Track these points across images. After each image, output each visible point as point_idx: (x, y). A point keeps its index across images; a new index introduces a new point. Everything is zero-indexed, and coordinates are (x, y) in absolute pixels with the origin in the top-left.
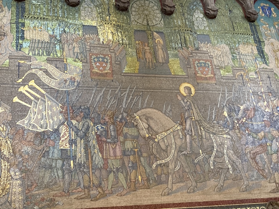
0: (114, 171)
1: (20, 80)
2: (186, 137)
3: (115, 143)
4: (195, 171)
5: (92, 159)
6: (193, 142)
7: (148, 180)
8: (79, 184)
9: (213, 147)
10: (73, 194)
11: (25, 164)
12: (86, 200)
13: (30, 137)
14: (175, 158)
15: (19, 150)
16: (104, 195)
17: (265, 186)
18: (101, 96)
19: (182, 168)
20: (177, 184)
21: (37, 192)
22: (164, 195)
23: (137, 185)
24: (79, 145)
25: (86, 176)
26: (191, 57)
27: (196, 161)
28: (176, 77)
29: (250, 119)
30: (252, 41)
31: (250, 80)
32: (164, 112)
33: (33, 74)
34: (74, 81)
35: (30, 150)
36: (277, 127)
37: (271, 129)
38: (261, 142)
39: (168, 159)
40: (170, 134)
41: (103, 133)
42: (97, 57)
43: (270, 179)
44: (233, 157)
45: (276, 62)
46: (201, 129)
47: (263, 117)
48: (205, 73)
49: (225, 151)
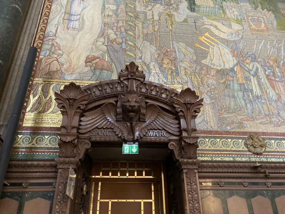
1: (198, 32)
3: (283, 81)
5: (267, 93)
10: (257, 119)
11: (212, 93)
13: (213, 73)
15: (206, 82)
18: (262, 46)
21: (227, 115)
24: (253, 81)
25: (264, 105)
33: (206, 28)
34: (239, 34)
35: (214, 82)
41: (271, 73)
42: (253, 19)
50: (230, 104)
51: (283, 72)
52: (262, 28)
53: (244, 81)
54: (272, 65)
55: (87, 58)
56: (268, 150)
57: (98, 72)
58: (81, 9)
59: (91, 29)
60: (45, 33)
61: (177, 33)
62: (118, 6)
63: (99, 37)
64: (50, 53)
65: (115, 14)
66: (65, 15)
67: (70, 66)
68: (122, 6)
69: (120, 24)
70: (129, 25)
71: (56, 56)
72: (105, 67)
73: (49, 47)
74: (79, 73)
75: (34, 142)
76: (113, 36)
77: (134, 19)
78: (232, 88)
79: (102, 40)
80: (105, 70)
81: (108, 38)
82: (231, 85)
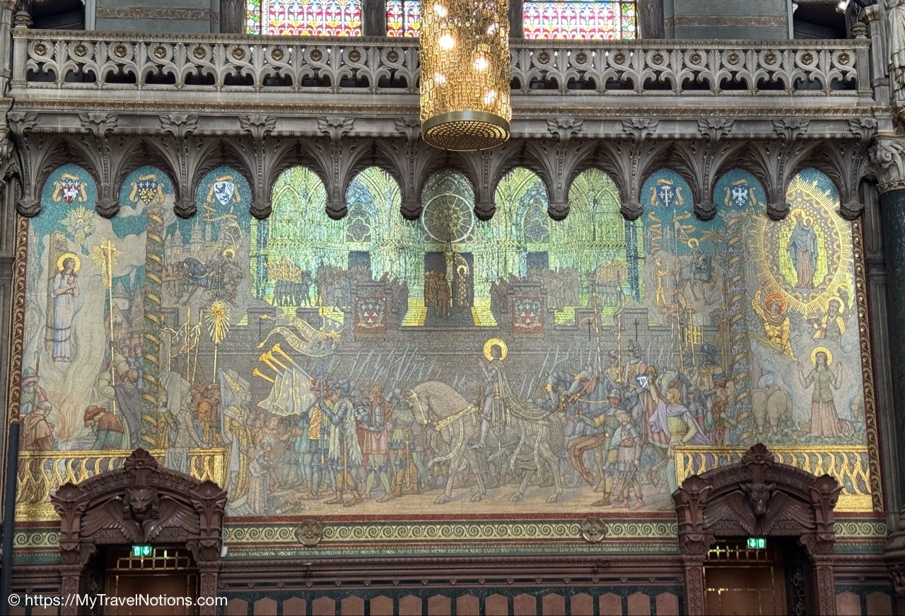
0: (375, 471)
1: (262, 345)
2: (481, 423)
3: (380, 432)
4: (486, 473)
5: (348, 454)
6: (491, 431)
7: (419, 483)
8: (330, 486)
9: (520, 438)
10: (323, 497)
11: (266, 458)
12: (339, 506)
13: (273, 423)
14: (461, 454)
15: (260, 441)
16: (359, 501)
17: (587, 497)
18: (366, 365)
19: (468, 467)
20: (460, 490)
21: (280, 493)
22: (439, 503)
23: (404, 489)
24: (332, 435)
25: (339, 475)
26: (510, 294)
27: (491, 458)
28: (480, 331)
29: (587, 395)
30: (621, 258)
31: (602, 330)
32: (454, 386)
33: (278, 335)
34: (332, 343)
35: (272, 441)
36: (628, 408)
37: (619, 411)
38: (596, 431)
39: (451, 455)
40: (458, 420)
41: (366, 418)
42: (366, 304)
43: (598, 487)
44: (547, 454)
45: (658, 296)
46: (505, 412)
47: (609, 391)
48: (528, 321)
49: (537, 445)
50: (288, 476)
51: (386, 415)
52: (377, 325)
53: (319, 436)
54: (372, 403)
55: (87, 412)
56: (326, 539)
57: (102, 435)
58: (71, 315)
59: (89, 357)
60: (21, 371)
61: (226, 351)
62: (131, 300)
63: (102, 371)
64: (33, 408)
65: (127, 318)
66: (46, 331)
67: (64, 428)
68: (139, 300)
69: (136, 341)
70: (150, 340)
71: (42, 412)
72: (113, 426)
73: (30, 397)
74: (77, 439)
75: (31, 541)
76: (124, 367)
77: (157, 328)
78: (297, 448)
79: (107, 375)
80: (112, 430)
81: (116, 371)
82: (297, 444)
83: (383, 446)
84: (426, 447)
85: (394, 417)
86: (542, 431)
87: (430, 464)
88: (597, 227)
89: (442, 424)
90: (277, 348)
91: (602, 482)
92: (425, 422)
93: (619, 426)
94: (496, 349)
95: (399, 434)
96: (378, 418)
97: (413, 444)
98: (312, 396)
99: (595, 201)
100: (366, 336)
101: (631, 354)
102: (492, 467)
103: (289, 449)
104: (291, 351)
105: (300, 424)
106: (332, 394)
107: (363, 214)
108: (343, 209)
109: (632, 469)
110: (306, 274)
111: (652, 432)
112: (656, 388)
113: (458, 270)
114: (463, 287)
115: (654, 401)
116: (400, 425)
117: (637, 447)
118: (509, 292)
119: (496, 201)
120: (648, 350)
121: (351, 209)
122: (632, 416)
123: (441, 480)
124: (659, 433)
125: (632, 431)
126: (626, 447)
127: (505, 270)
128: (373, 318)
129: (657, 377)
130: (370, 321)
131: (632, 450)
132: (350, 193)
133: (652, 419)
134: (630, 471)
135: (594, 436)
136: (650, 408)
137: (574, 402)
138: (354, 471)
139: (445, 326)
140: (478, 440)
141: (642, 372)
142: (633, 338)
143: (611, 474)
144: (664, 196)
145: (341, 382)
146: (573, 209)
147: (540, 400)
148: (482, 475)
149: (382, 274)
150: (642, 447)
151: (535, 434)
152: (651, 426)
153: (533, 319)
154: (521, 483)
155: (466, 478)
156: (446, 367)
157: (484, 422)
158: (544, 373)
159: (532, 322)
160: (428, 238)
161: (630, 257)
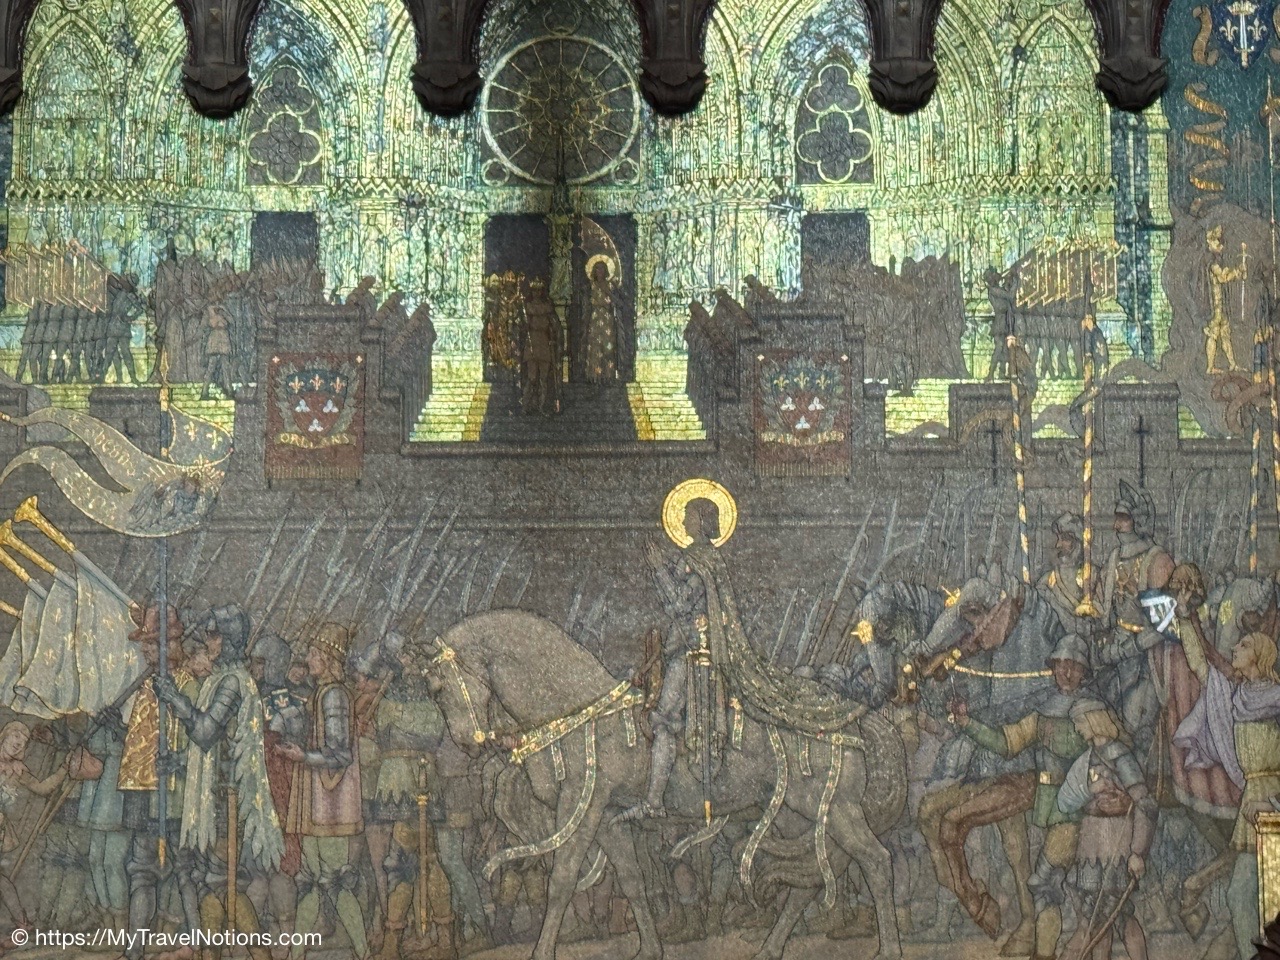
0: (321, 886)
2: (651, 740)
3: (339, 767)
4: (664, 896)
5: (240, 835)
6: (681, 766)
7: (456, 926)
13: (14, 740)
18: (301, 561)
19: (608, 878)
23: (409, 946)
24: (192, 777)
25: (212, 900)
26: (749, 340)
27: (680, 849)
28: (657, 455)
29: (980, 652)
30: (1100, 230)
31: (1035, 452)
32: (568, 626)
33: (32, 469)
34: (196, 495)
35: (10, 795)
36: (1112, 696)
37: (1082, 705)
38: (1009, 766)
39: (556, 840)
40: (581, 729)
41: (297, 725)
42: (304, 374)
43: (1012, 939)
44: (857, 837)
45: (1211, 344)
46: (728, 708)
47: (1054, 643)
48: (803, 424)
49: (824, 807)
50: (54, 902)
51: (358, 715)
52: (335, 440)
53: (153, 779)
54: (315, 679)
82: (84, 805)
83: (348, 813)
84: (478, 814)
85: (382, 723)
86: (841, 765)
87: (491, 867)
88: (1022, 132)
89: (531, 742)
90: (29, 510)
91: (1026, 927)
92: (479, 737)
93: (1084, 748)
94: (702, 514)
95: (396, 776)
96: (333, 725)
97: (441, 803)
98: (133, 657)
99: (1019, 52)
100: (301, 472)
101: (1125, 525)
102: (682, 878)
103: (58, 819)
104: (71, 520)
105: (97, 743)
106: (194, 652)
107: (299, 99)
108: (234, 85)
109: (1122, 885)
110: (120, 286)
111: (1186, 771)
112: (1201, 633)
113: (589, 268)
114: (601, 323)
115: (1193, 674)
116: (401, 747)
117: (1139, 814)
118: (745, 336)
119: (708, 57)
120: (1179, 514)
121: (261, 86)
122: (1123, 720)
123: (522, 916)
124: (1207, 772)
125: (1125, 767)
126: (1102, 814)
127: (733, 265)
128: (324, 418)
129: (1204, 599)
130: (316, 426)
131: (1124, 824)
132: (261, 34)
133: (1188, 729)
134: (1115, 892)
135: (1003, 780)
136: (1182, 693)
137: (941, 674)
138: (256, 889)
139: (543, 442)
140: (641, 792)
141: (1159, 583)
142: (1130, 476)
143: (1055, 901)
144: (1237, 35)
145: (222, 614)
146: (947, 77)
147: (836, 668)
148: (651, 903)
149: (354, 283)
150: (1152, 816)
151: (819, 773)
152: (1185, 752)
153: (817, 421)
154: (771, 926)
155: (600, 911)
156: (546, 567)
157: (662, 737)
158: (848, 586)
159: (816, 429)
160: (496, 172)
161: (1127, 223)
